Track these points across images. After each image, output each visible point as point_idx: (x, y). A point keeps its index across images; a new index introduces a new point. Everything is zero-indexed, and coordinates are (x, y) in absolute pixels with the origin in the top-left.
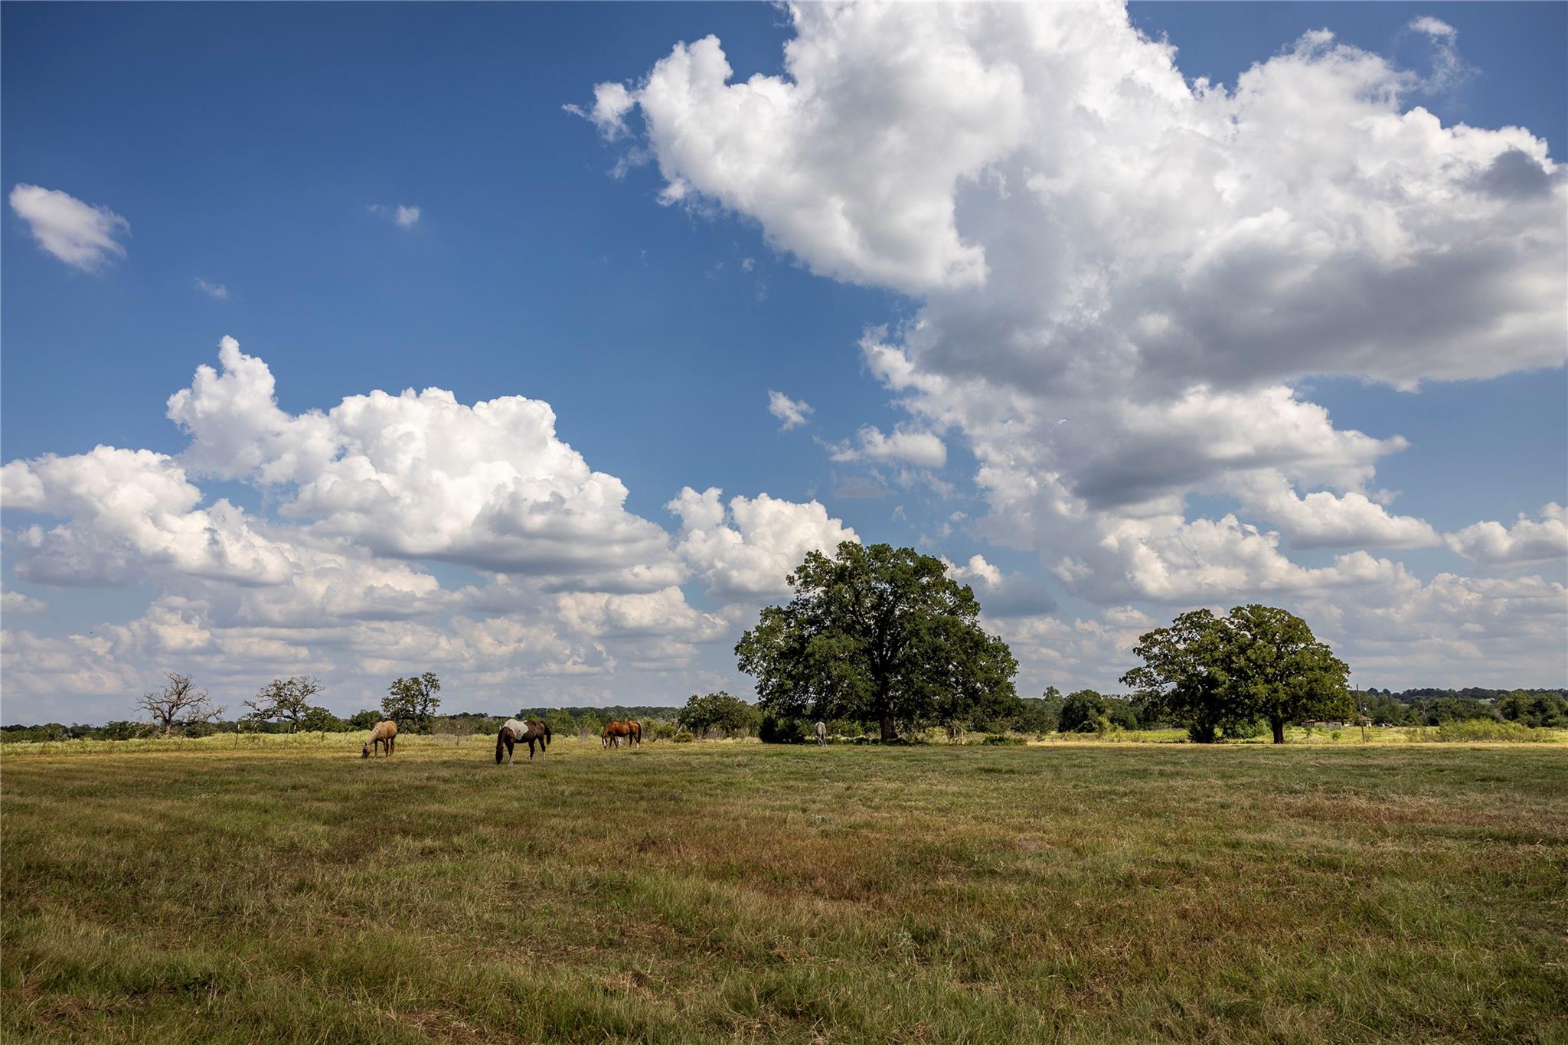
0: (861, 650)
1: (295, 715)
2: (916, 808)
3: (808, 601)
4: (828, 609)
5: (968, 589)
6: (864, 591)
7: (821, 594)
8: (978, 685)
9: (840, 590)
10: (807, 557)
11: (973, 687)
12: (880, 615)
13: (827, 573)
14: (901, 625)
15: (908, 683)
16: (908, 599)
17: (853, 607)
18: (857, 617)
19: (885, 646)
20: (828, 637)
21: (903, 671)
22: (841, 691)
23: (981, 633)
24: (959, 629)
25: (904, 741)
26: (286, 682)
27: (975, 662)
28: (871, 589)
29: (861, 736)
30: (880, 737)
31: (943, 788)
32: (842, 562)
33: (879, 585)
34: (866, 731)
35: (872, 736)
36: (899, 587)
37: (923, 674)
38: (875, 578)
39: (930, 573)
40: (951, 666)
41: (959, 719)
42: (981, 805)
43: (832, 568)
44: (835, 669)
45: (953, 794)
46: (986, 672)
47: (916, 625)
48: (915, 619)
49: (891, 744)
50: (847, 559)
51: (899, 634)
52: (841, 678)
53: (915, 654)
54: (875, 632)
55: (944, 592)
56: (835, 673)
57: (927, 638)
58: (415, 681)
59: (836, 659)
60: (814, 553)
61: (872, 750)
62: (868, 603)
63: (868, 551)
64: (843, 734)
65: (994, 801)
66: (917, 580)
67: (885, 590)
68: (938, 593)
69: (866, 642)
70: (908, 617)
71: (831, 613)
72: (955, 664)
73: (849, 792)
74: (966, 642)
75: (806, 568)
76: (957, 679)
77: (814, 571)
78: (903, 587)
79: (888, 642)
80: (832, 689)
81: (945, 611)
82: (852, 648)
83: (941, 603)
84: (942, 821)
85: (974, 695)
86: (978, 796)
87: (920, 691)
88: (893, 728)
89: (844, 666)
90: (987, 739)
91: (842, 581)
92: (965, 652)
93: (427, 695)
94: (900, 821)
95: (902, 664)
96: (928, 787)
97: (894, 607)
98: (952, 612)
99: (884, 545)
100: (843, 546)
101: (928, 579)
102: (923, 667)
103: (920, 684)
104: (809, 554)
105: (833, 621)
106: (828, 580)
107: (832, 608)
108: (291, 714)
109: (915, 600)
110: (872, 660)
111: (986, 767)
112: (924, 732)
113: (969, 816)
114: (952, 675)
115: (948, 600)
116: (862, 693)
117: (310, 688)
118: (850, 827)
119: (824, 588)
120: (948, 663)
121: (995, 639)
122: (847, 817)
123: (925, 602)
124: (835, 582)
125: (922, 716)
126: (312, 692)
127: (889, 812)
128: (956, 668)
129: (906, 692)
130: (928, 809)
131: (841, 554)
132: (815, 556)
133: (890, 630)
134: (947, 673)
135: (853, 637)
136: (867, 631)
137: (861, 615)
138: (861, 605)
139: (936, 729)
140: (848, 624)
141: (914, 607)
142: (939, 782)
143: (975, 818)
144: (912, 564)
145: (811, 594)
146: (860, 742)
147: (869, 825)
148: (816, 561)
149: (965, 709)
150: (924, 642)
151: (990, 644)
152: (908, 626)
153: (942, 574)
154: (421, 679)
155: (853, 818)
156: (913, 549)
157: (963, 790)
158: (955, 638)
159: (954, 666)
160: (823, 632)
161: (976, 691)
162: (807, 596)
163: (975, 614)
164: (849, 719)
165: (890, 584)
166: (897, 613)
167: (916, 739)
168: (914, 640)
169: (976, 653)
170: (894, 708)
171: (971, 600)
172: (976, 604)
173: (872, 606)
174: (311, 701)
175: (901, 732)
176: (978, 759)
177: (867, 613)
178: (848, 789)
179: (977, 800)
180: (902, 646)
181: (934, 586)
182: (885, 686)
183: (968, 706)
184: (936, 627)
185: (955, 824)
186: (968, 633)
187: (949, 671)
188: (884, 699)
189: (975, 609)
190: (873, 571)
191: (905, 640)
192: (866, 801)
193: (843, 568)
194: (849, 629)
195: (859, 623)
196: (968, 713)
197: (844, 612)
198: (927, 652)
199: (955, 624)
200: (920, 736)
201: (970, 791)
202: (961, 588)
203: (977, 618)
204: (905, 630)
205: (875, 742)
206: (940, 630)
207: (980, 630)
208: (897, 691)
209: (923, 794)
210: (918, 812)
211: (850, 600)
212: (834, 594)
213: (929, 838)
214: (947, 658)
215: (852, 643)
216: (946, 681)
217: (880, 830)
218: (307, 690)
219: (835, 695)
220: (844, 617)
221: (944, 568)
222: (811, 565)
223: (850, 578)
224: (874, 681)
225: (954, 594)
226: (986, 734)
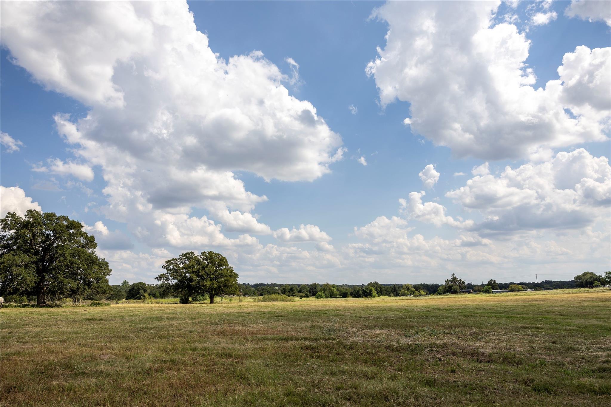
0: (32, 262)
2: (48, 342)
3: (5, 236)
4: (16, 241)
5: (93, 237)
6: (38, 234)
7: (13, 234)
8: (92, 279)
9: (25, 232)
10: (8, 215)
11: (89, 281)
12: (45, 246)
13: (18, 224)
14: (56, 251)
15: (55, 278)
16: (61, 239)
17: (31, 241)
18: (32, 246)
19: (46, 260)
20: (13, 255)
21: (54, 273)
22: (17, 281)
23: (96, 257)
24: (86, 254)
25: (49, 305)
27: (91, 269)
28: (42, 233)
29: (25, 303)
30: (36, 304)
31: (64, 329)
32: (28, 219)
33: (47, 232)
34: (29, 301)
35: (32, 303)
36: (57, 233)
37: (64, 274)
38: (45, 228)
39: (74, 228)
40: (79, 271)
41: (79, 295)
42: (83, 338)
43: (21, 222)
44: (16, 270)
45: (70, 333)
46: (96, 274)
47: (64, 251)
48: (63, 249)
49: (42, 307)
50: (31, 218)
51: (54, 255)
52: (18, 275)
53: (61, 265)
54: (41, 254)
55: (81, 237)
56: (15, 272)
57: (69, 258)
59: (17, 265)
60: (12, 213)
61: (30, 311)
62: (39, 240)
63: (43, 215)
64: (15, 302)
65: (90, 335)
66: (68, 231)
67: (50, 234)
68: (77, 238)
69: (35, 258)
70: (60, 247)
71: (17, 243)
72: (81, 270)
73: (10, 335)
74: (88, 260)
75: (6, 220)
76: (81, 277)
77: (10, 222)
78: (60, 233)
79: (48, 259)
80: (12, 280)
81: (80, 246)
82: (27, 261)
83: (79, 242)
84: (61, 347)
85: (88, 284)
86: (83, 333)
87: (62, 282)
88: (44, 299)
89: (21, 269)
90: (92, 304)
91: (26, 228)
92: (87, 265)
94: (37, 350)
95: (54, 269)
96: (57, 329)
97: (53, 243)
98: (83, 247)
99: (52, 213)
100: (30, 212)
101: (73, 231)
102: (64, 271)
103: (62, 279)
104: (9, 213)
105: (18, 247)
106: (18, 227)
107: (19, 241)
109: (65, 240)
110: (38, 267)
111: (89, 318)
112: (61, 300)
113: (76, 344)
114: (79, 275)
115: (82, 241)
116: (29, 283)
118: (6, 355)
119: (15, 231)
120: (78, 270)
121: (102, 260)
122: (6, 349)
123: (70, 241)
124: (22, 228)
125: (60, 293)
127: (32, 345)
128: (82, 272)
129: (54, 282)
130: (55, 341)
131: (28, 215)
132: (13, 215)
133: (49, 253)
134: (76, 274)
135: (28, 255)
136: (36, 253)
137: (35, 245)
138: (35, 240)
139: (68, 299)
140: (27, 249)
141: (64, 243)
142: (64, 326)
143: (79, 345)
144: (66, 223)
145: (7, 233)
146: (24, 306)
147: (18, 353)
148: (12, 217)
149: (83, 290)
150: (67, 259)
151: (99, 262)
152: (59, 252)
153: (81, 229)
155: (9, 350)
156: (67, 217)
157: (75, 330)
158: (83, 258)
159: (80, 271)
160: (11, 252)
161: (90, 282)
162: (5, 234)
163: (94, 248)
164: (20, 295)
165: (53, 232)
166: (55, 245)
167: (56, 304)
168: (62, 258)
169: (92, 265)
170: (46, 290)
171: (93, 242)
172: (96, 244)
173: (41, 241)
175: (49, 301)
176: (86, 314)
177: (38, 244)
178: (10, 333)
179: (82, 335)
180: (55, 261)
181: (76, 234)
182: (43, 279)
183: (85, 289)
184: (74, 253)
185: (68, 349)
186: (90, 256)
187: (78, 273)
188: (41, 285)
189: (95, 246)
190: (44, 225)
191: (57, 258)
192: (20, 340)
193: (28, 222)
194: (27, 252)
195: (33, 249)
196: (84, 292)
197: (25, 243)
198: (67, 264)
199: (84, 252)
200: (58, 303)
201: (79, 330)
202: (89, 236)
203: (95, 250)
204: (58, 253)
205: (33, 306)
206: (76, 254)
207: (96, 255)
208: (49, 282)
209: (53, 333)
210: (48, 344)
211: (29, 238)
212: (21, 234)
213: (52, 358)
214: (77, 267)
215: (27, 259)
216: (75, 277)
217: (24, 356)
219: (13, 283)
220: (25, 245)
221: (82, 227)
222: (9, 219)
223: (31, 227)
224: (37, 277)
225: (85, 239)
226: (92, 301)
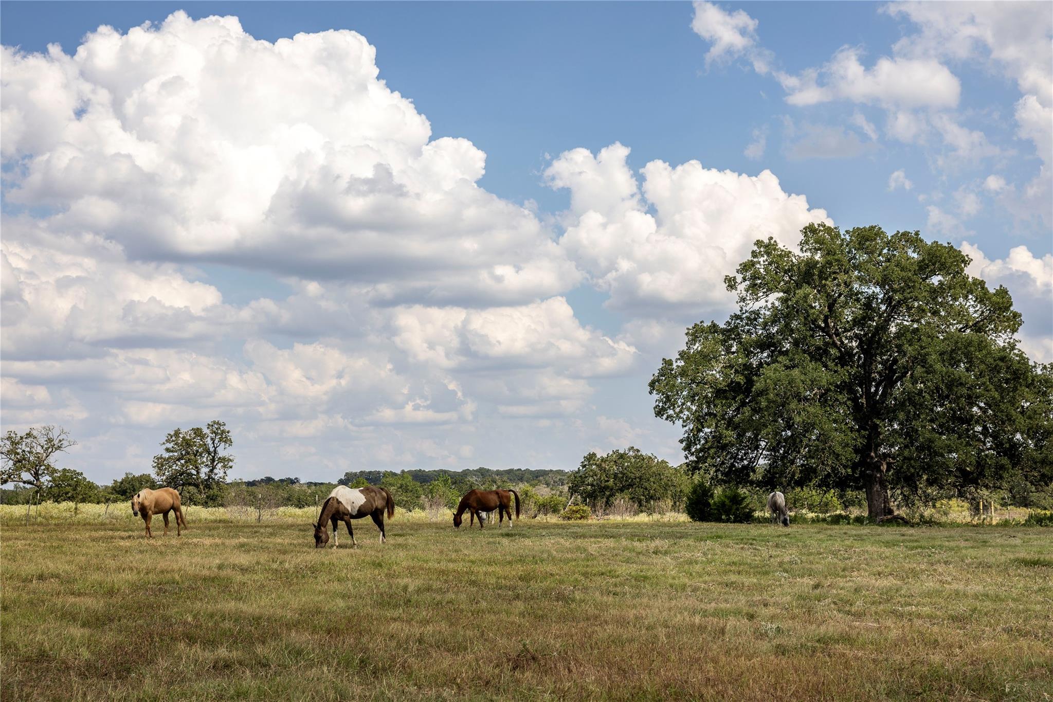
0: (837, 386)
1: (38, 480)
2: (919, 616)
3: (757, 313)
4: (787, 325)
5: (1003, 292)
6: (842, 298)
7: (777, 304)
8: (1018, 436)
9: (806, 297)
10: (755, 248)
11: (1010, 440)
12: (865, 335)
13: (786, 272)
14: (899, 347)
15: (910, 435)
16: (909, 309)
17: (825, 321)
18: (831, 337)
19: (874, 380)
20: (787, 367)
21: (902, 416)
22: (807, 446)
23: (1023, 358)
24: (989, 353)
25: (903, 519)
26: (23, 434)
27: (1013, 402)
28: (853, 296)
29: (838, 512)
30: (866, 514)
31: (960, 587)
32: (809, 254)
33: (865, 289)
34: (846, 507)
35: (855, 512)
36: (895, 291)
37: (932, 421)
38: (859, 278)
39: (943, 268)
40: (975, 409)
41: (987, 487)
42: (1018, 613)
43: (793, 265)
44: (799, 413)
45: (976, 597)
46: (1030, 418)
47: (922, 348)
48: (919, 339)
49: (883, 523)
50: (816, 250)
51: (895, 361)
52: (808, 428)
53: (921, 391)
54: (859, 358)
55: (966, 297)
56: (798, 419)
57: (938, 366)
58: (198, 432)
59: (800, 398)
60: (766, 241)
61: (854, 532)
62: (848, 315)
63: (848, 238)
64: (811, 508)
65: (1038, 607)
66: (924, 279)
67: (874, 296)
68: (955, 299)
69: (845, 374)
70: (909, 336)
71: (792, 331)
72: (982, 405)
73: (818, 591)
74: (999, 372)
75: (753, 264)
76: (985, 428)
77: (765, 270)
78: (902, 290)
79: (879, 373)
80: (793, 443)
81: (967, 326)
82: (824, 382)
83: (961, 314)
84: (955, 634)
85: (1011, 451)
86: (1014, 600)
87: (927, 447)
88: (886, 501)
89: (811, 410)
90: (1031, 517)
91: (809, 283)
92: (999, 388)
93: (215, 452)
94: (894, 634)
95: (901, 405)
96: (938, 586)
97: (887, 321)
98: (978, 328)
99: (872, 228)
100: (810, 230)
101: (940, 278)
102: (932, 410)
103: (927, 435)
104: (759, 243)
105: (796, 343)
106: (786, 283)
107: (794, 324)
108: (32, 479)
109: (921, 310)
110: (855, 400)
111: (1028, 557)
112: (934, 506)
113: (999, 629)
114: (977, 422)
115: (971, 310)
116: (838, 449)
117: (56, 442)
118: (819, 641)
119: (781, 294)
120: (972, 404)
121: (1045, 368)
122: (814, 626)
123: (935, 313)
124: (798, 286)
125: (930, 483)
126: (59, 448)
127: (878, 621)
128: (984, 411)
129: (906, 447)
130: (936, 617)
131: (807, 242)
132: (767, 247)
133: (882, 354)
134: (969, 420)
135: (826, 366)
136: (845, 358)
137: (837, 334)
138: (837, 319)
139: (954, 502)
140: (818, 348)
141: (918, 321)
142: (955, 579)
143: (1008, 631)
144: (915, 255)
145: (762, 303)
146: (837, 520)
147: (846, 639)
148: (768, 254)
149: (996, 473)
150: (934, 372)
151: (1037, 376)
152: (909, 349)
153: (962, 270)
154: (206, 431)
155: (823, 629)
156: (917, 234)
157: (991, 590)
158: (982, 367)
159: (980, 408)
160: (779, 359)
161: (1014, 446)
162: (757, 306)
163: (1014, 331)
164: (820, 486)
165: (882, 286)
166: (893, 329)
167: (922, 516)
168: (919, 370)
169: (1015, 389)
170: (888, 470)
171: (1007, 309)
172: (1016, 315)
173: (854, 320)
174: (58, 461)
175: (898, 507)
176: (1015, 546)
177: (846, 330)
178: (816, 587)
179: (1012, 605)
180: (900, 378)
181: (950, 288)
182: (873, 439)
183: (1003, 467)
184: (953, 351)
185: (977, 639)
186: (1003, 359)
187: (972, 416)
188: (872, 458)
189: (1014, 321)
190: (855, 267)
191: (905, 370)
192: (843, 605)
193: (811, 264)
194: (819, 355)
195: (834, 344)
196: (1001, 478)
197: (811, 329)
198: (938, 388)
199: (982, 345)
200: (928, 512)
201: (1002, 593)
202: (992, 291)
203: (1016, 336)
204: (905, 355)
205: (859, 520)
206: (960, 355)
207: (1021, 355)
208: (892, 446)
209: (929, 594)
210: (920, 622)
211: (821, 312)
212: (797, 302)
213: (936, 658)
214: (969, 397)
215: (824, 376)
216: (968, 430)
217: (862, 647)
218: (52, 446)
219: (799, 452)
220: (812, 336)
221: (966, 261)
222: (761, 259)
223: (821, 278)
224: (858, 431)
225: (981, 300)
226: (1030, 511)
